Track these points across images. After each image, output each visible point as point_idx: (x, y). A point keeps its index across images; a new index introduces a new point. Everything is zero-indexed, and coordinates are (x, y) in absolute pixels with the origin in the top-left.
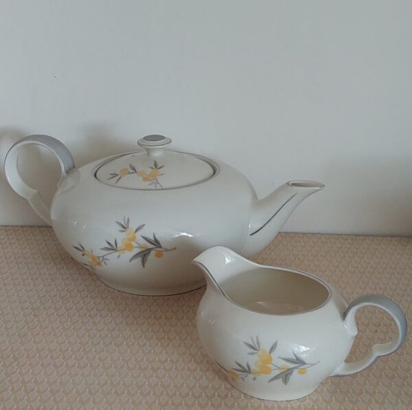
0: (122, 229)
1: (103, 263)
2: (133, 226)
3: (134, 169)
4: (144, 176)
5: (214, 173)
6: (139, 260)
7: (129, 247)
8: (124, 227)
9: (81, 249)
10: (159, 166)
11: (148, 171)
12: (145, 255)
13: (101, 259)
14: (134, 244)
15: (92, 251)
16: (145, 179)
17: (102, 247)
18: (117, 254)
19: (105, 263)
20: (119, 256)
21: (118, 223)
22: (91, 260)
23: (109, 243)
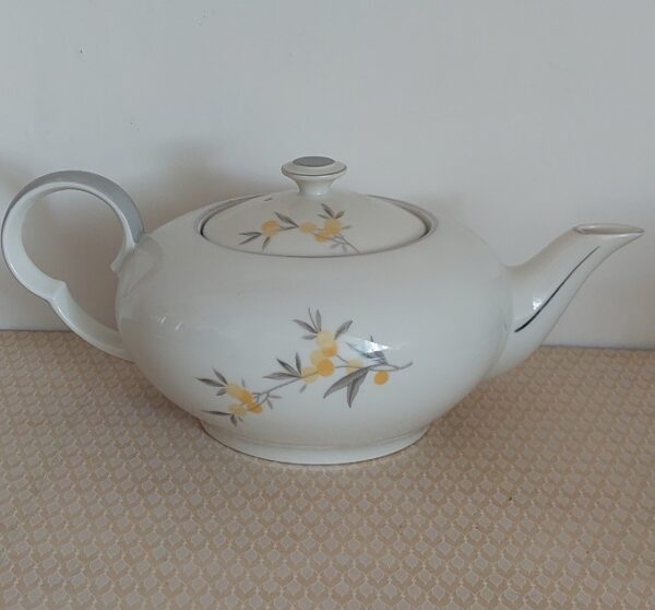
0: (309, 333)
1: (265, 406)
2: (330, 325)
3: (289, 221)
4: (317, 232)
5: (427, 230)
6: (344, 391)
7: (325, 368)
8: (313, 331)
9: (219, 382)
10: (336, 213)
11: (321, 224)
12: (355, 381)
13: (262, 398)
14: (335, 360)
15: (243, 383)
16: (320, 237)
17: (269, 373)
18: (299, 383)
19: (270, 405)
20: (303, 388)
21: (299, 322)
22: (239, 403)
23: (283, 364)
